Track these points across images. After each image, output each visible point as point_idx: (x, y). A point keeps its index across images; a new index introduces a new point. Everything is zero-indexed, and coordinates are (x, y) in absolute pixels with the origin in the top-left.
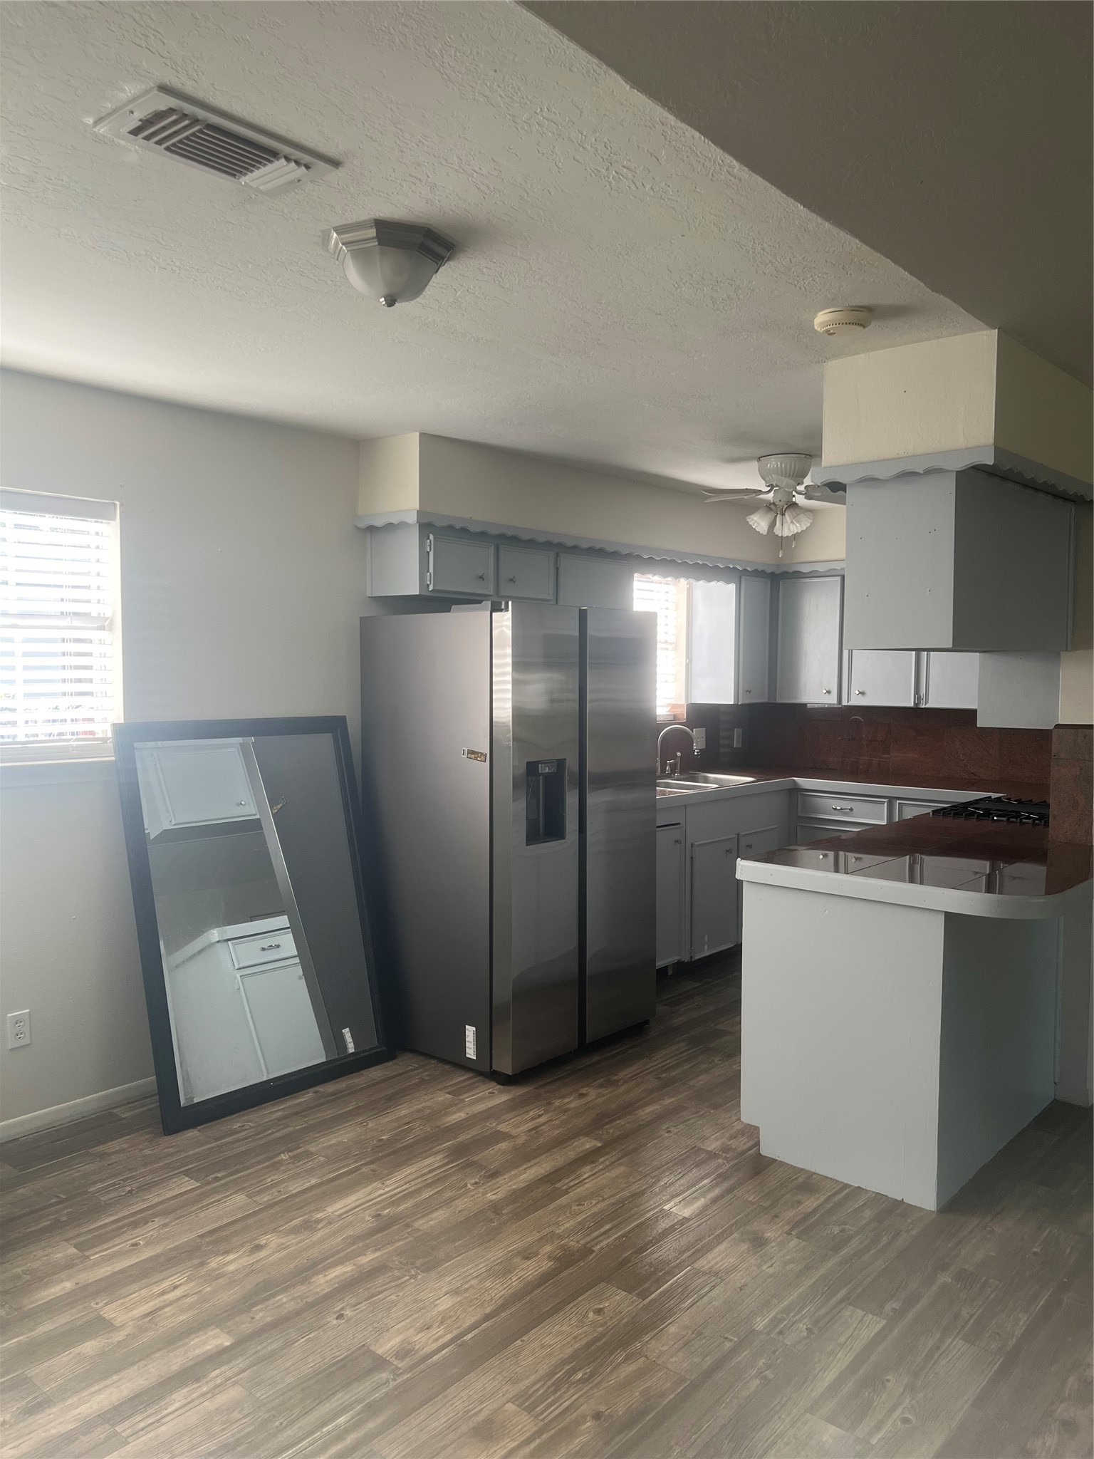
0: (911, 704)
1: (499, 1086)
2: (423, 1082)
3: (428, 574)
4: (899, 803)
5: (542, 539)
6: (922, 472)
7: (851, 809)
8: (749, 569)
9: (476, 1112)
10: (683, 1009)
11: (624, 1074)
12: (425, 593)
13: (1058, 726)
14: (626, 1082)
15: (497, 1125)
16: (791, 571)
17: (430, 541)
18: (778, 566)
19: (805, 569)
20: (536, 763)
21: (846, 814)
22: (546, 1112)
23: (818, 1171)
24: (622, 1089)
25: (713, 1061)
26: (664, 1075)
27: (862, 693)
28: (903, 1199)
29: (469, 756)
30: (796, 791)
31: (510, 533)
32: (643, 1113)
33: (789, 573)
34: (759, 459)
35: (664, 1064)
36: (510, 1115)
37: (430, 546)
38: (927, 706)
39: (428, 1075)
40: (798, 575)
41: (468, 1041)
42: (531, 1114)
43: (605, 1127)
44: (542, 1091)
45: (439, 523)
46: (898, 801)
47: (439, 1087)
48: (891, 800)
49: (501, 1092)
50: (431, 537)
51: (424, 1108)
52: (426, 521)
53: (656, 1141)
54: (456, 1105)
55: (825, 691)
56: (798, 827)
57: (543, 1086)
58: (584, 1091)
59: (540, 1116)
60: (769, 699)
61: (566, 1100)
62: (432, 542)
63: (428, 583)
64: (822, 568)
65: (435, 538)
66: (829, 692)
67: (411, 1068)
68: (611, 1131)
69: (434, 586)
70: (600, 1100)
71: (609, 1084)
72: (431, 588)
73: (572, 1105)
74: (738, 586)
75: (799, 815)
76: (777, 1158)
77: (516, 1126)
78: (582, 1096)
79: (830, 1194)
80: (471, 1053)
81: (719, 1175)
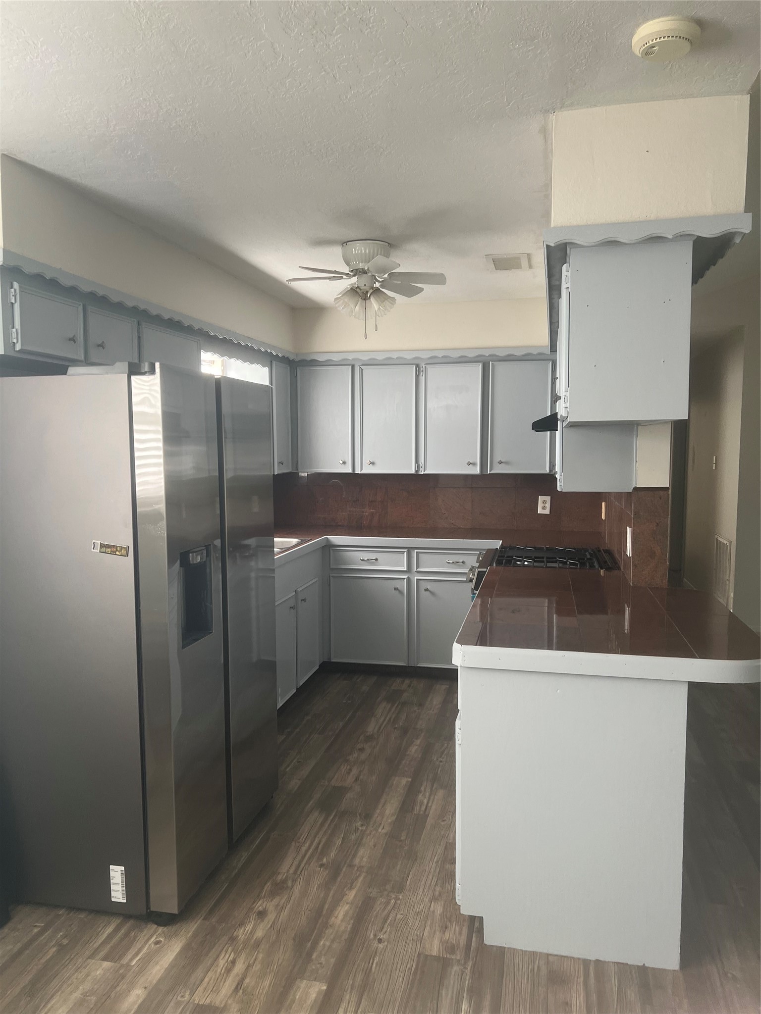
0: (413, 472)
1: (161, 929)
2: (62, 949)
3: (14, 330)
4: (416, 552)
5: (130, 304)
6: (670, 237)
7: (376, 560)
8: (280, 355)
9: (155, 982)
10: (288, 769)
11: (286, 867)
12: (12, 354)
13: (636, 489)
14: (294, 881)
15: (192, 994)
16: (309, 359)
17: (15, 290)
18: (297, 355)
19: (321, 358)
20: (188, 553)
21: (372, 564)
22: (238, 954)
23: (550, 952)
24: (297, 890)
25: (357, 829)
26: (325, 860)
27: (372, 463)
28: (644, 964)
29: (103, 550)
30: (329, 547)
31: (101, 293)
32: (338, 921)
33: (306, 361)
34: (344, 243)
35: (315, 843)
36: (199, 972)
37: (15, 296)
38: (426, 472)
39: (64, 937)
40: (314, 363)
41: (114, 884)
42: (222, 962)
43: (314, 956)
44: (214, 920)
45: (27, 269)
46: (415, 551)
47: (88, 953)
48: (410, 549)
49: (169, 937)
50: (16, 285)
51: (85, 995)
52: (12, 263)
53: (376, 960)
54: (123, 977)
55: (341, 462)
56: (331, 577)
57: (211, 912)
58: (260, 906)
59: (233, 962)
60: (292, 470)
61: (249, 927)
62: (18, 291)
63: (15, 341)
64: (336, 358)
65: (20, 287)
66: (344, 463)
67: (36, 930)
68: (323, 960)
69: (22, 345)
70: (285, 914)
71: (280, 888)
72: (18, 347)
73: (259, 934)
74: (270, 369)
75: (331, 567)
76: (505, 946)
77: (216, 990)
78: (262, 914)
79: (582, 979)
80: (118, 894)
81: (471, 991)
